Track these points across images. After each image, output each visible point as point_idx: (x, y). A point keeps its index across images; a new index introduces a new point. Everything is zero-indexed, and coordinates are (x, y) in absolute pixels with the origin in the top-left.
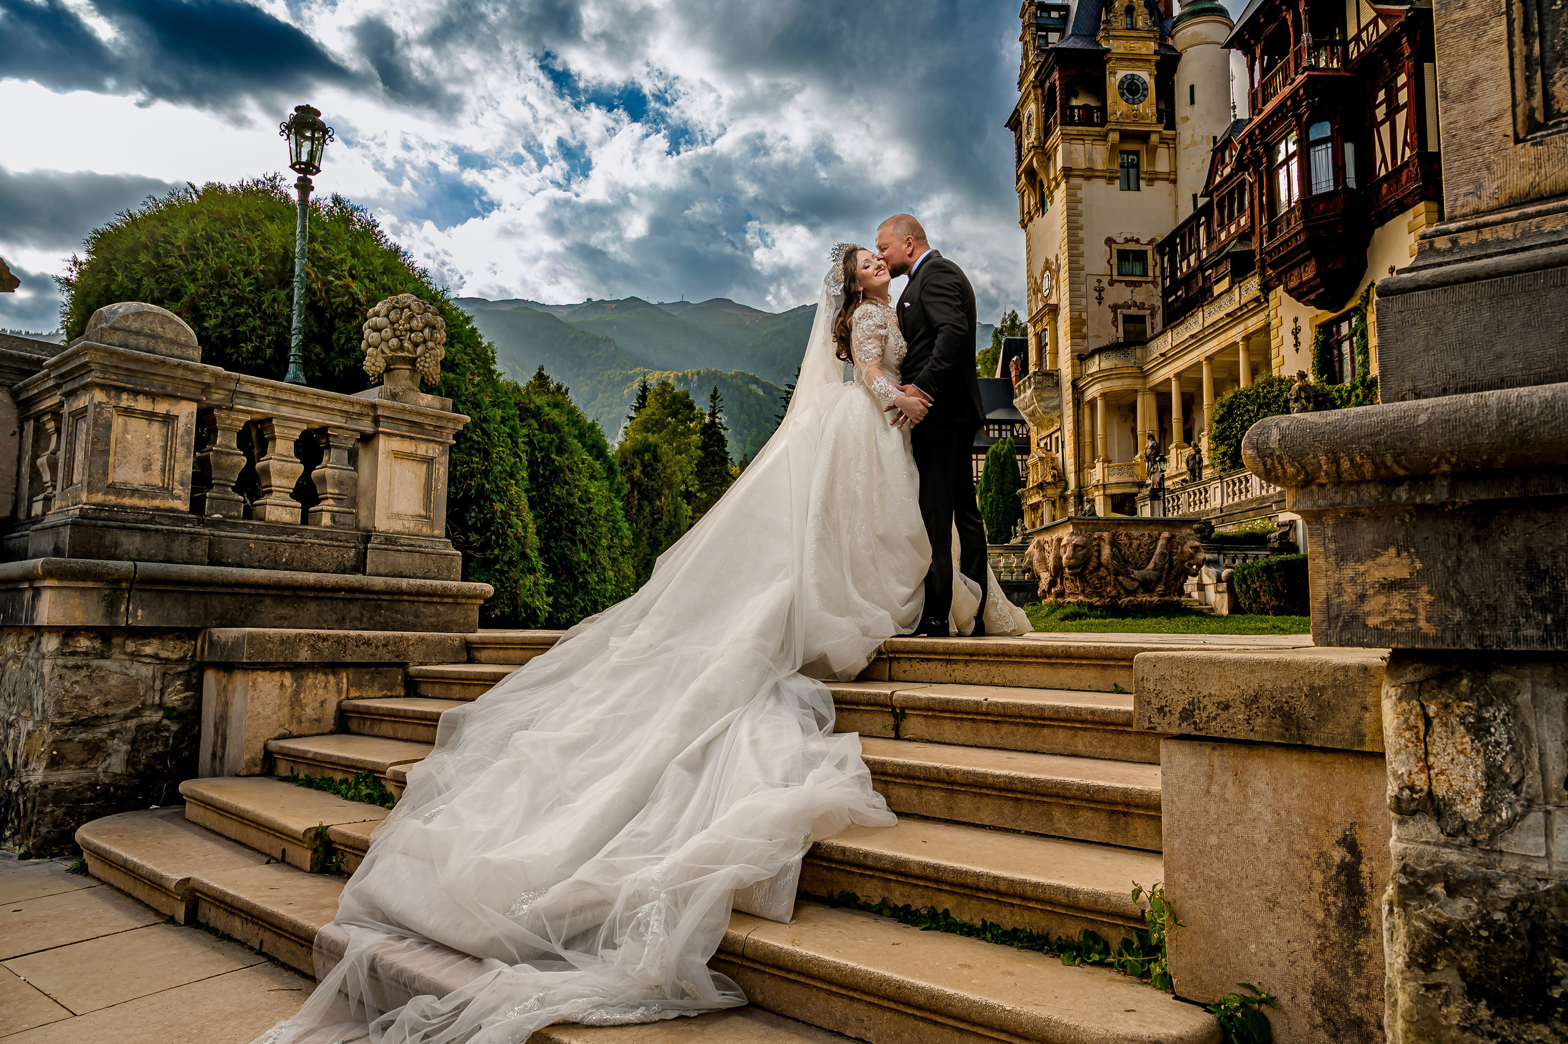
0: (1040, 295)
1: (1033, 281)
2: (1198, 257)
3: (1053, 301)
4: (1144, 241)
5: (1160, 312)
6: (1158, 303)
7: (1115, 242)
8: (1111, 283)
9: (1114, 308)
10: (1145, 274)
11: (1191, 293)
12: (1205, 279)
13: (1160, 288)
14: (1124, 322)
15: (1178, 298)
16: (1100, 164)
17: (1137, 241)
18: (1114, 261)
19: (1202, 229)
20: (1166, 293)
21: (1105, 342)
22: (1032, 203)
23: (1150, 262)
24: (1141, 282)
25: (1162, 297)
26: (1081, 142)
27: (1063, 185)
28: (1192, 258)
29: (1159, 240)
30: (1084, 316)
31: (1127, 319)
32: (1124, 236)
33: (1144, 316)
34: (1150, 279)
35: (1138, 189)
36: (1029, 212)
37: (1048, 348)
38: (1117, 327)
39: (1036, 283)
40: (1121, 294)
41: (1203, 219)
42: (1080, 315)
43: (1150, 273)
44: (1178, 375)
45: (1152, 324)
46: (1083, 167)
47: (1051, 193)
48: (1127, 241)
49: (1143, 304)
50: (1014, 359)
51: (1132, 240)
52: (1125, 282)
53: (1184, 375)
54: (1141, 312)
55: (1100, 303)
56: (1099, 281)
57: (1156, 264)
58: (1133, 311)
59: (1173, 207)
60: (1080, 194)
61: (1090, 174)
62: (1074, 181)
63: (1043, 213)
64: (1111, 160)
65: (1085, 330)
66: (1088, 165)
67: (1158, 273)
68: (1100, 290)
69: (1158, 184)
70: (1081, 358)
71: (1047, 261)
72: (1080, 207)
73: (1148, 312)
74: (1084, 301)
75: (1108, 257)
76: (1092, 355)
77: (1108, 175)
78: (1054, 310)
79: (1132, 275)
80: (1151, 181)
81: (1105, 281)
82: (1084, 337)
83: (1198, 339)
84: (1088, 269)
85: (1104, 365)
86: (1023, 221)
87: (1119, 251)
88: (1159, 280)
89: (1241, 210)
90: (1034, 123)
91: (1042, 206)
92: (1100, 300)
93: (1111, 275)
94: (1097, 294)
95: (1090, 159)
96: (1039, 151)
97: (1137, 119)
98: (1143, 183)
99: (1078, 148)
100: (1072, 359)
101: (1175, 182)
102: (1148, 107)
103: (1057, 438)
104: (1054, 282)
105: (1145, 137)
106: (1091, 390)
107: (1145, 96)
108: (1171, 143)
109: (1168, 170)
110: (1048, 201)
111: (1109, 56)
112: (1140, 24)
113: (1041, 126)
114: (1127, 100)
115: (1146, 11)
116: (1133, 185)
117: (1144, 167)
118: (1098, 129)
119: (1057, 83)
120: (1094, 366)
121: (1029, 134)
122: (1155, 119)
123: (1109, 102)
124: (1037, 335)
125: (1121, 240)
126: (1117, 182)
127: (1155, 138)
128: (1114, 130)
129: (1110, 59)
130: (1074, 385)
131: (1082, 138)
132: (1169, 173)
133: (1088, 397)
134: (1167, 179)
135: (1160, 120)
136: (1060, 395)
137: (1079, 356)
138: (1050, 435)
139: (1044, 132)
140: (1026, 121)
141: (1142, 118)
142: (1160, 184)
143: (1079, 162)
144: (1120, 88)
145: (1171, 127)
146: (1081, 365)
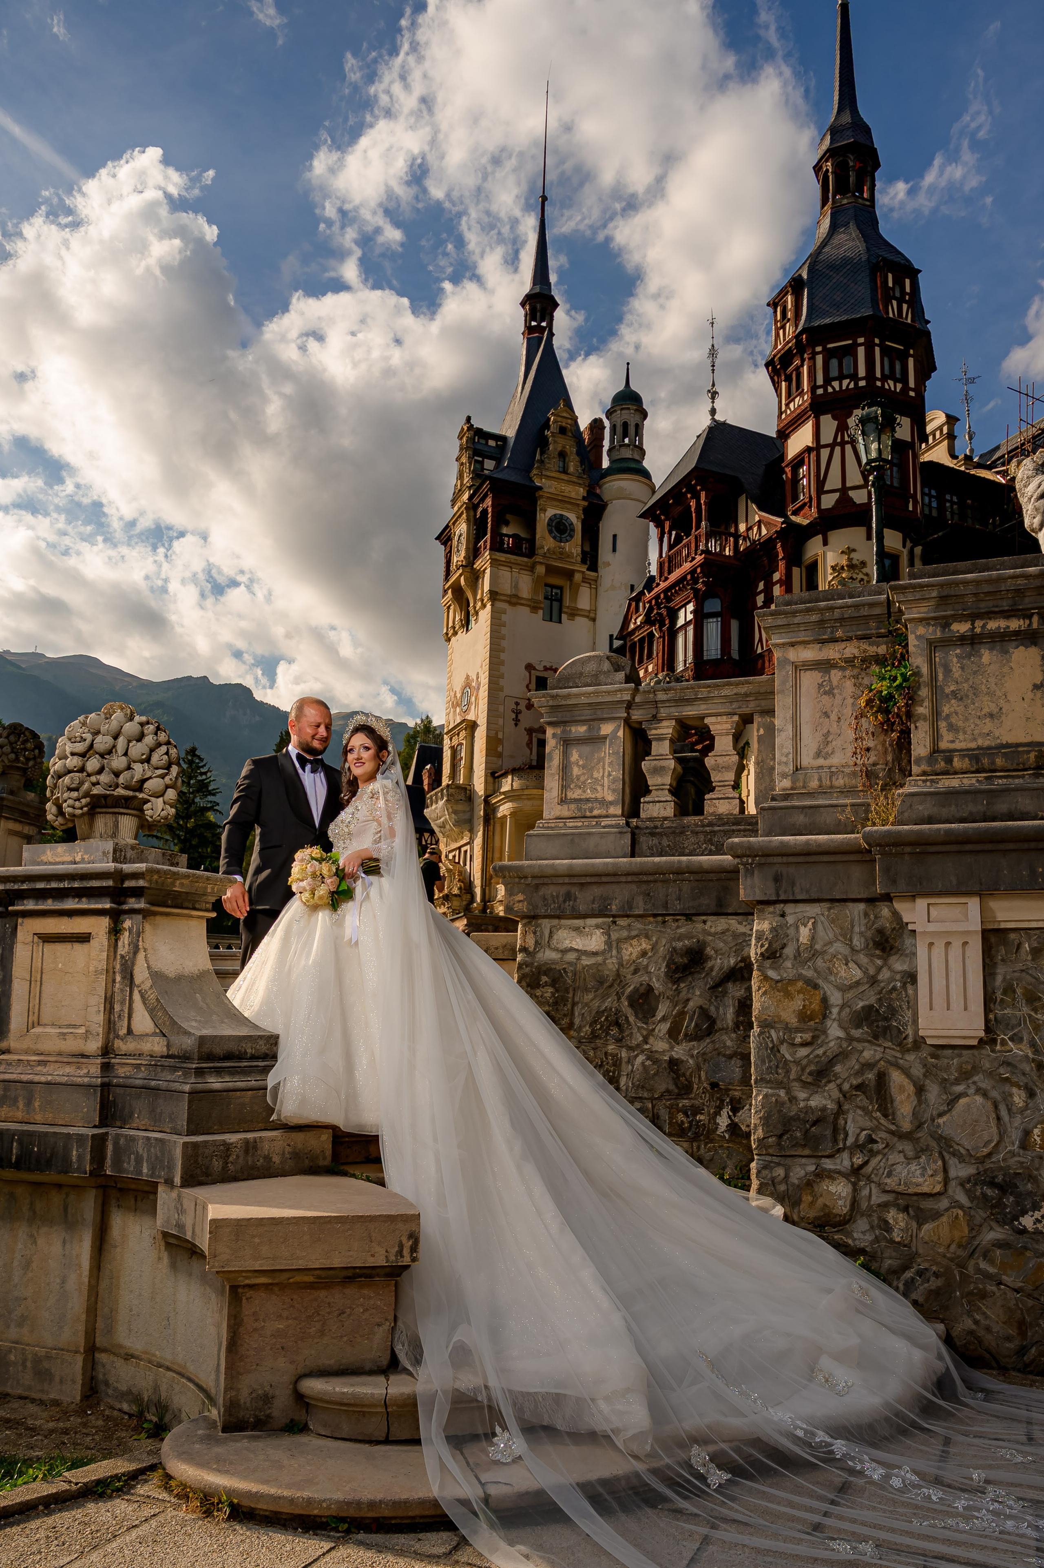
0: (458, 710)
1: (452, 694)
3: (471, 717)
7: (535, 669)
8: (529, 706)
9: (530, 731)
14: (539, 745)
16: (525, 593)
17: (555, 670)
18: (534, 685)
21: (518, 763)
22: (457, 618)
26: (508, 569)
27: (489, 606)
30: (500, 736)
32: (543, 664)
35: (560, 622)
36: (454, 627)
37: (463, 762)
38: (531, 750)
39: (455, 696)
40: (537, 718)
42: (497, 734)
46: (509, 592)
47: (477, 613)
48: (546, 669)
50: (428, 767)
51: (550, 669)
55: (516, 725)
56: (517, 704)
59: (591, 643)
60: (504, 618)
61: (514, 600)
62: (500, 605)
63: (468, 631)
64: (535, 591)
65: (500, 749)
66: (513, 592)
68: (517, 713)
69: (578, 619)
70: (494, 776)
71: (468, 677)
72: (504, 631)
74: (501, 721)
75: (527, 681)
76: (505, 775)
77: (532, 604)
78: (472, 726)
80: (572, 615)
81: (522, 707)
82: (500, 755)
84: (508, 691)
85: (516, 785)
86: (447, 634)
87: (538, 678)
89: (650, 656)
90: (464, 540)
91: (466, 624)
92: (517, 721)
93: (529, 699)
94: (514, 716)
95: (516, 587)
96: (468, 569)
97: (564, 556)
98: (564, 616)
99: (505, 574)
100: (486, 776)
101: (594, 620)
102: (574, 547)
103: (466, 852)
104: (473, 699)
105: (569, 575)
106: (502, 808)
107: (572, 537)
108: (594, 584)
109: (588, 608)
110: (472, 619)
111: (541, 493)
112: (571, 469)
113: (471, 546)
114: (554, 538)
115: (577, 459)
116: (555, 617)
117: (567, 602)
118: (525, 559)
119: (490, 510)
120: (507, 784)
121: (458, 551)
122: (579, 559)
123: (538, 536)
124: (452, 748)
125: (541, 668)
126: (541, 612)
127: (578, 577)
128: (541, 563)
129: (541, 497)
130: (486, 801)
131: (509, 565)
132: (589, 611)
133: (499, 815)
134: (587, 617)
135: (584, 561)
136: (472, 809)
137: (493, 774)
138: (459, 848)
139: (474, 553)
140: (456, 538)
141: (568, 556)
142: (581, 621)
143: (506, 588)
144: (548, 525)
145: (594, 567)
146: (494, 783)
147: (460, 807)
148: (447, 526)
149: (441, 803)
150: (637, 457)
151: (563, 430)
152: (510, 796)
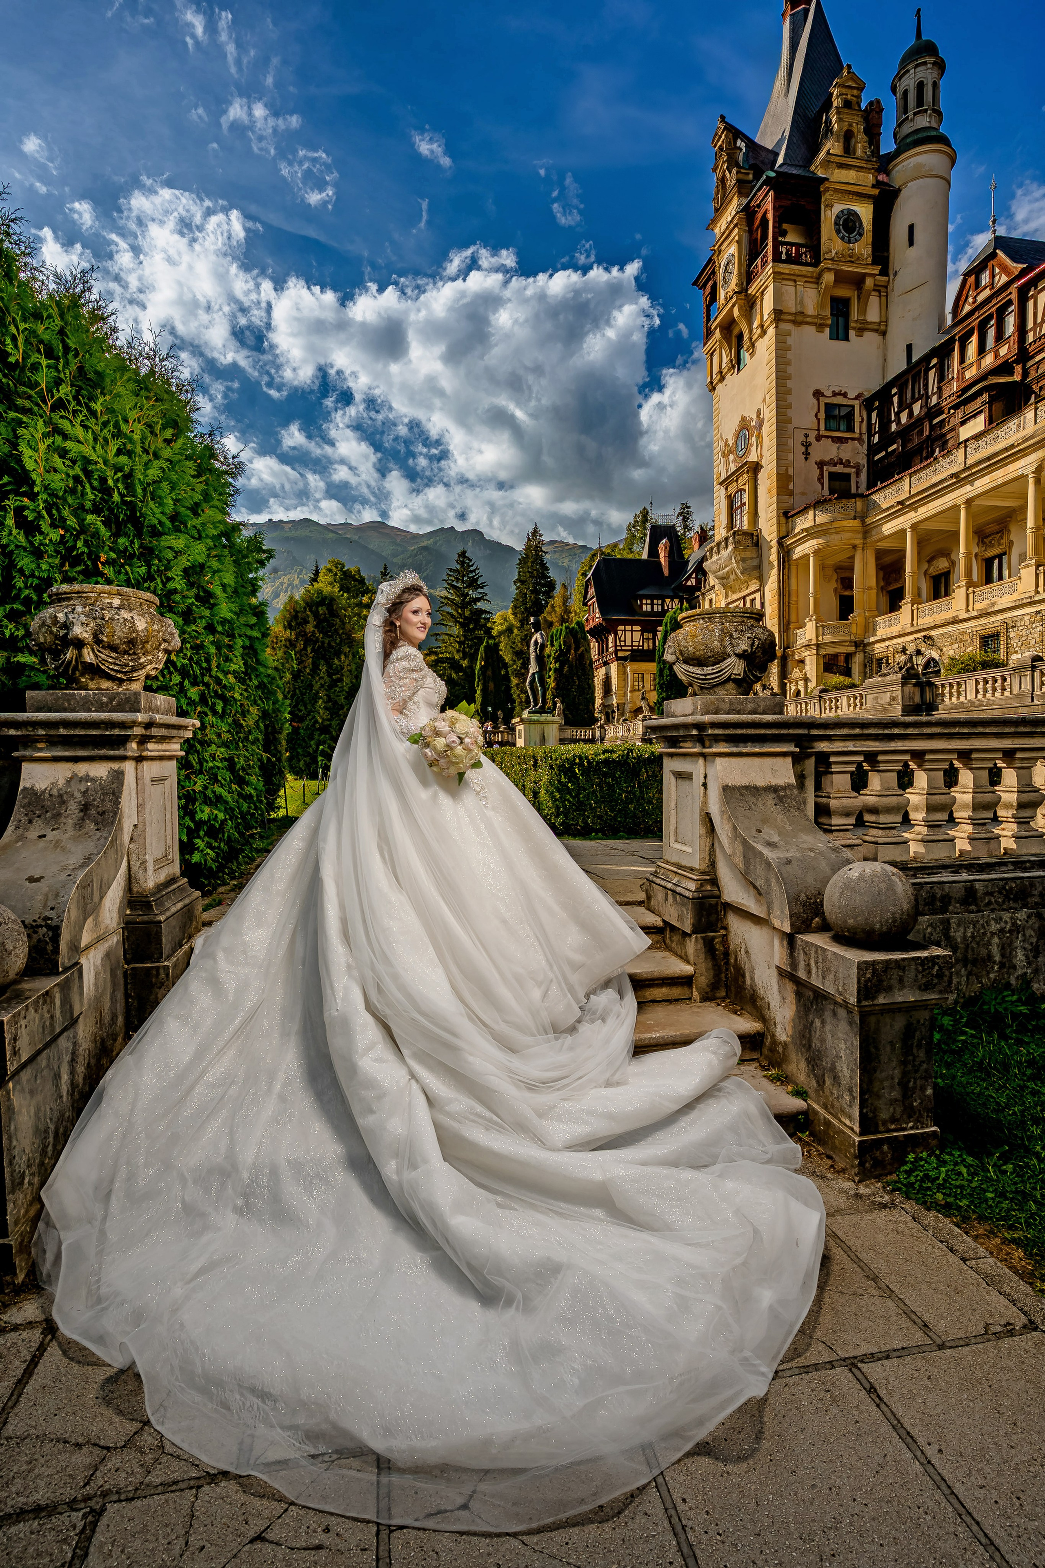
0: (731, 457)
1: (722, 443)
2: (926, 405)
3: (753, 457)
4: (851, 395)
5: (865, 470)
6: (864, 462)
7: (823, 395)
8: (819, 438)
9: (821, 464)
10: (851, 429)
11: (910, 446)
12: (932, 428)
13: (865, 446)
14: (830, 480)
15: (889, 455)
16: (811, 310)
17: (845, 395)
18: (822, 415)
19: (932, 374)
20: (872, 450)
21: (812, 499)
22: (725, 361)
23: (857, 418)
24: (847, 439)
25: (868, 455)
26: (792, 283)
27: (771, 331)
28: (917, 408)
29: (867, 395)
30: (791, 472)
31: (833, 476)
32: (832, 389)
33: (849, 475)
34: (857, 436)
35: (847, 338)
36: (721, 372)
37: (743, 509)
38: (822, 485)
39: (726, 444)
40: (826, 450)
41: (934, 361)
42: (787, 470)
43: (857, 430)
44: (914, 527)
45: (857, 483)
46: (793, 310)
47: (753, 345)
48: (835, 394)
49: (848, 461)
50: (663, 541)
51: (840, 394)
52: (832, 437)
53: (923, 526)
54: (847, 470)
55: (806, 459)
56: (806, 436)
57: (863, 420)
58: (839, 469)
59: (881, 360)
60: (789, 340)
61: (799, 318)
62: (784, 326)
63: (739, 370)
64: (821, 306)
65: (791, 487)
66: (799, 309)
67: (864, 430)
68: (807, 445)
69: (867, 335)
70: (787, 515)
71: (743, 419)
72: (789, 355)
73: (854, 470)
74: (790, 456)
75: (816, 410)
76: (804, 511)
77: (819, 321)
78: (755, 468)
79: (838, 430)
80: (860, 331)
81: (812, 439)
82: (791, 494)
83: (959, 479)
84: (796, 422)
85: (818, 521)
86: (711, 383)
87: (826, 404)
88: (865, 437)
90: (735, 268)
91: (737, 364)
92: (807, 454)
93: (818, 430)
94: (803, 449)
95: (801, 303)
96: (742, 296)
97: (853, 259)
98: (852, 333)
99: (789, 289)
100: (778, 516)
101: (884, 334)
102: (863, 247)
103: (753, 600)
104: (754, 439)
105: (858, 281)
106: (798, 549)
107: (861, 235)
108: (883, 290)
109: (878, 321)
110: (745, 355)
111: (827, 184)
112: (859, 152)
113: (743, 270)
114: (842, 238)
115: (865, 138)
116: (840, 336)
117: (854, 315)
118: (811, 269)
119: (770, 216)
120: (805, 522)
121: (726, 283)
122: (870, 260)
123: (823, 241)
124: (729, 497)
125: (828, 393)
126: (827, 330)
127: (869, 282)
128: (829, 269)
129: (827, 189)
130: (780, 543)
131: (793, 278)
132: (879, 324)
133: (795, 557)
134: (876, 331)
135: (874, 263)
136: (760, 556)
137: (786, 514)
138: (744, 598)
139: (748, 277)
140: (722, 270)
141: (858, 259)
142: (869, 336)
143: (791, 306)
144: (836, 224)
145: (884, 272)
146: (787, 523)
147: (748, 554)
148: (710, 260)
149: (725, 553)
150: (935, 125)
151: (847, 104)
152: (810, 533)
